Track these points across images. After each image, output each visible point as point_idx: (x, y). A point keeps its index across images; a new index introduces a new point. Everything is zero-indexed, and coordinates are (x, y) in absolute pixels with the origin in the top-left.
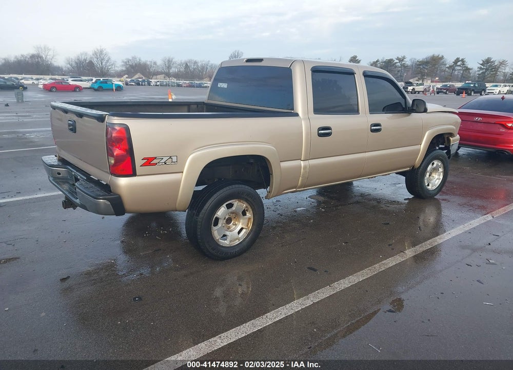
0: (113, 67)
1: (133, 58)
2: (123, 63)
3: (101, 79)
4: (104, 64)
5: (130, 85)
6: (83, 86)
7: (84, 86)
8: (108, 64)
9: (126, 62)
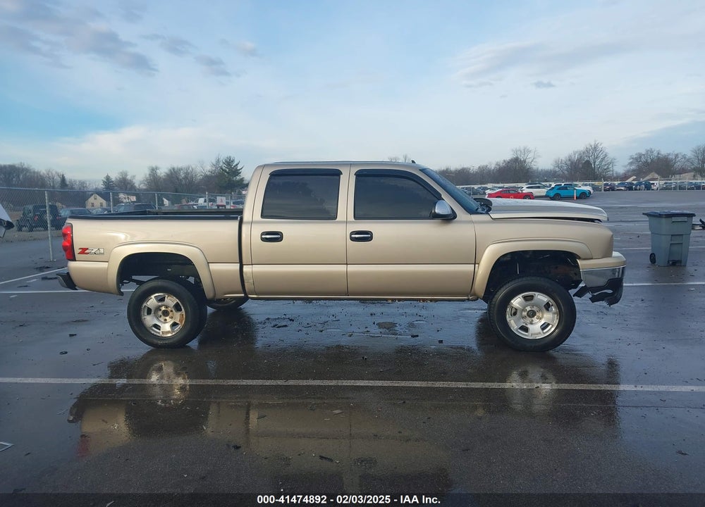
0: (610, 166)
1: (647, 151)
2: (631, 160)
3: (563, 184)
4: (597, 163)
5: (618, 190)
6: (535, 194)
7: (539, 194)
8: (603, 163)
9: (636, 159)
